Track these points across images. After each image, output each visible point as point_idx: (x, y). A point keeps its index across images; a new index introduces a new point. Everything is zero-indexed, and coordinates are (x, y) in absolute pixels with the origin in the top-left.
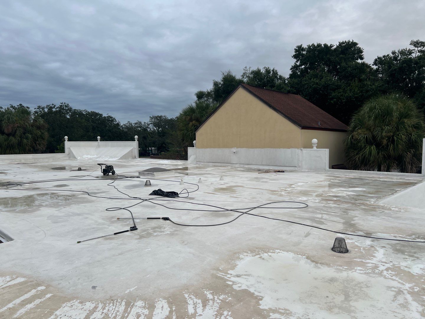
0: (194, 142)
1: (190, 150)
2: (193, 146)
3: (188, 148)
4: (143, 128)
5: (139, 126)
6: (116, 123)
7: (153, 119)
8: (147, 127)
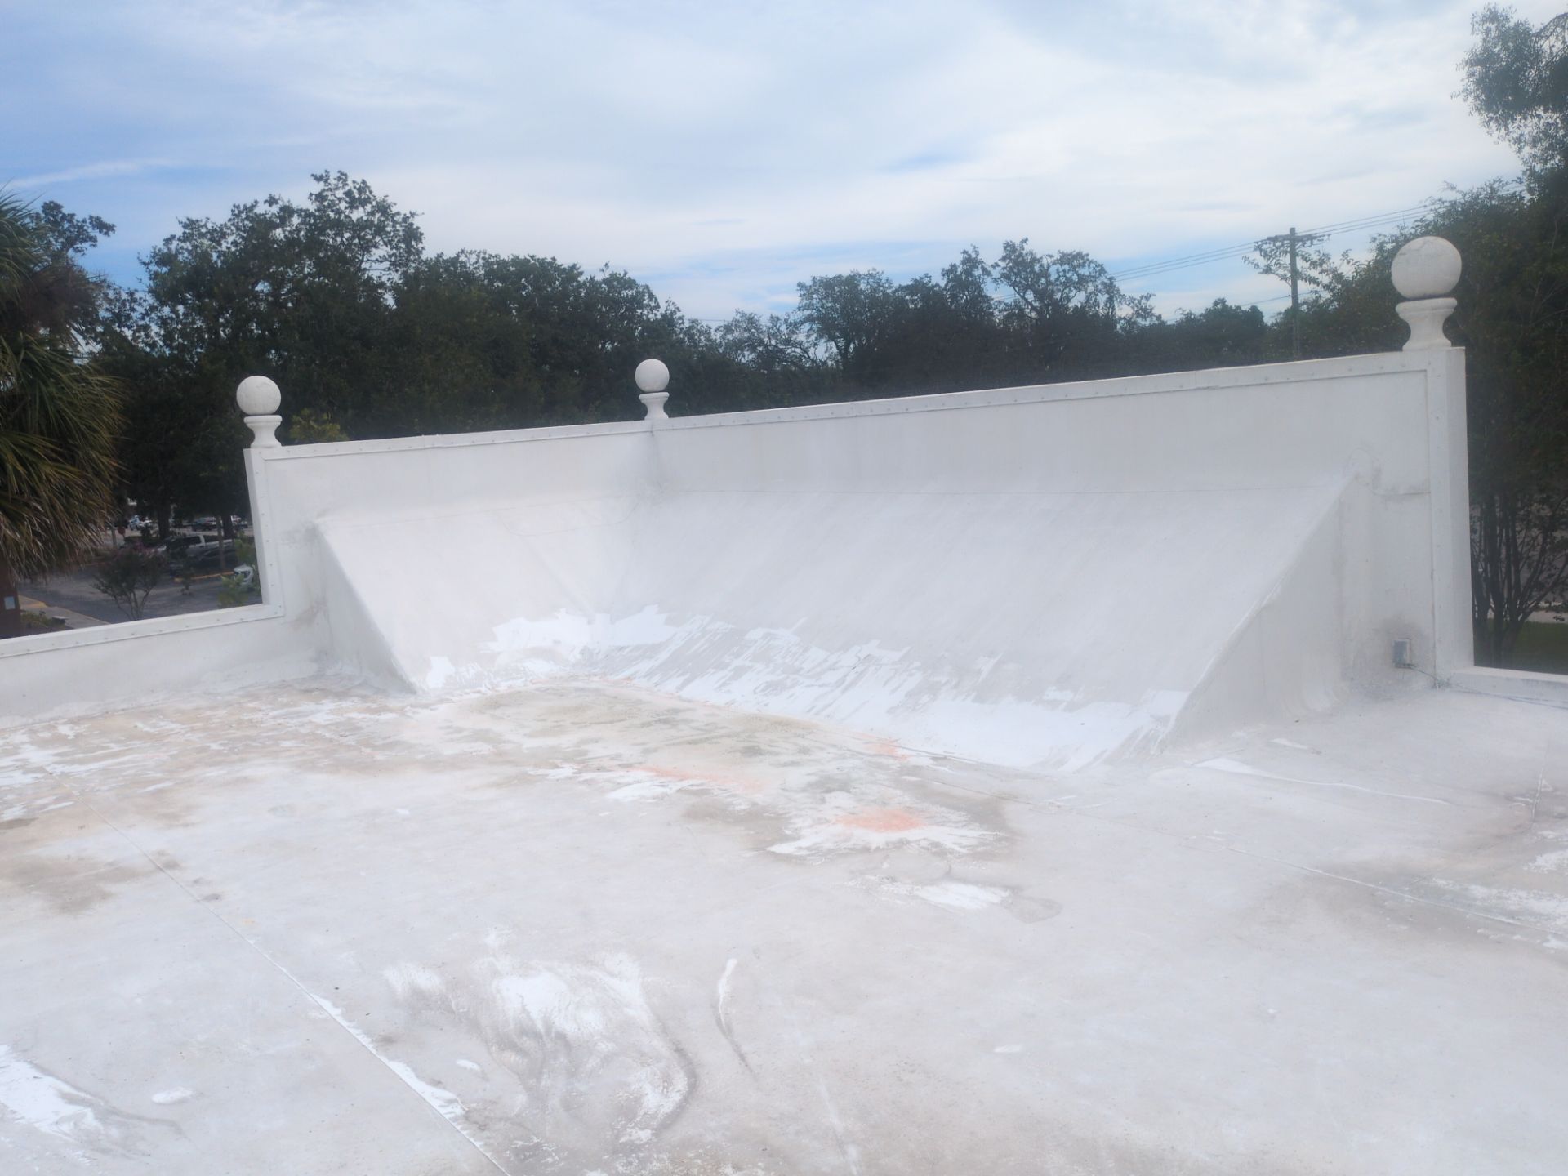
4: (766, 346)
5: (745, 342)
6: (659, 317)
7: (812, 293)
8: (788, 342)
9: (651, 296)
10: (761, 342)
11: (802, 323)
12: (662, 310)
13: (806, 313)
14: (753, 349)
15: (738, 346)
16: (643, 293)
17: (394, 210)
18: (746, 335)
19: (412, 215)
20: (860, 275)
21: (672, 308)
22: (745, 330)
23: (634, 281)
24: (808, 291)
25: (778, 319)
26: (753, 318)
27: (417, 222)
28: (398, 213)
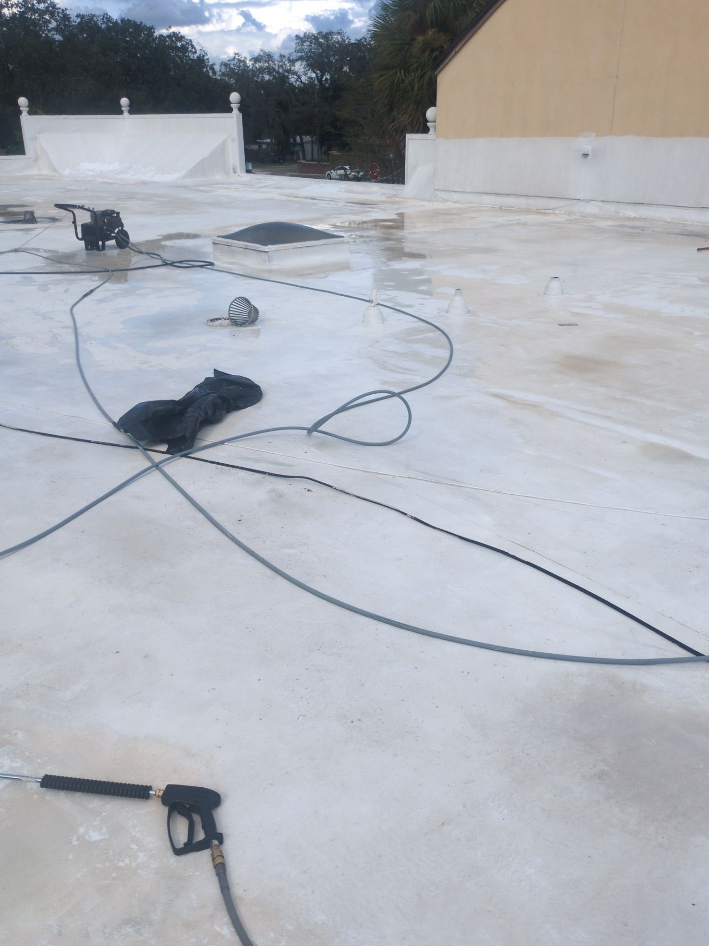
0: (430, 113)
1: (414, 143)
2: (426, 130)
3: (409, 136)
4: (278, 72)
5: (266, 69)
6: (196, 58)
7: (304, 42)
8: (289, 71)
9: (193, 46)
10: (274, 69)
11: (297, 60)
12: (198, 54)
13: (299, 54)
14: (270, 73)
15: (261, 70)
16: (187, 43)
17: (58, 6)
18: (266, 64)
19: (66, 9)
20: (333, 33)
21: (203, 53)
22: (266, 61)
23: (184, 37)
24: (301, 40)
25: (284, 56)
26: (270, 55)
27: (68, 12)
28: (60, 8)
